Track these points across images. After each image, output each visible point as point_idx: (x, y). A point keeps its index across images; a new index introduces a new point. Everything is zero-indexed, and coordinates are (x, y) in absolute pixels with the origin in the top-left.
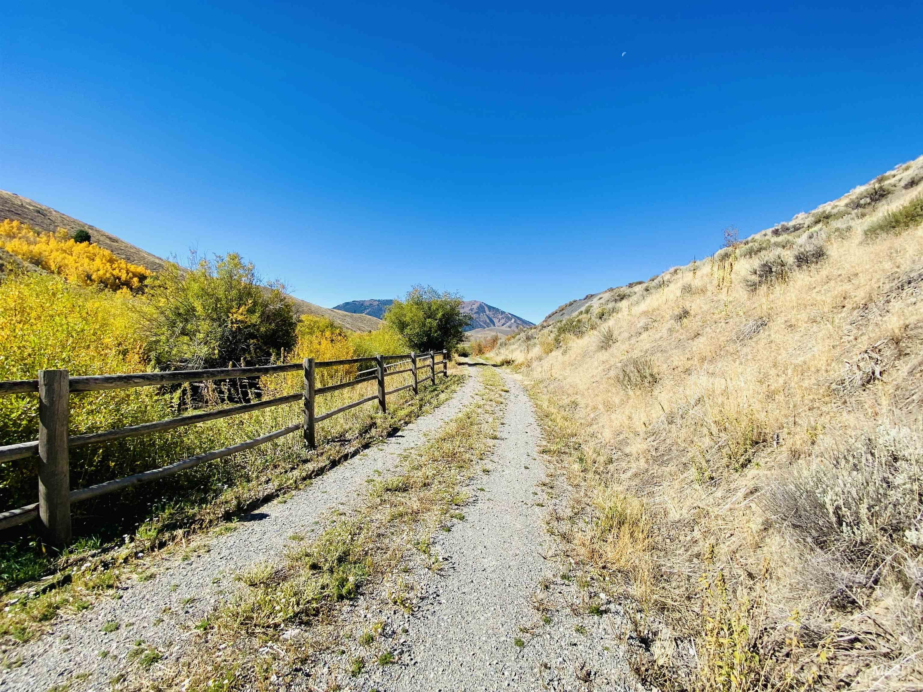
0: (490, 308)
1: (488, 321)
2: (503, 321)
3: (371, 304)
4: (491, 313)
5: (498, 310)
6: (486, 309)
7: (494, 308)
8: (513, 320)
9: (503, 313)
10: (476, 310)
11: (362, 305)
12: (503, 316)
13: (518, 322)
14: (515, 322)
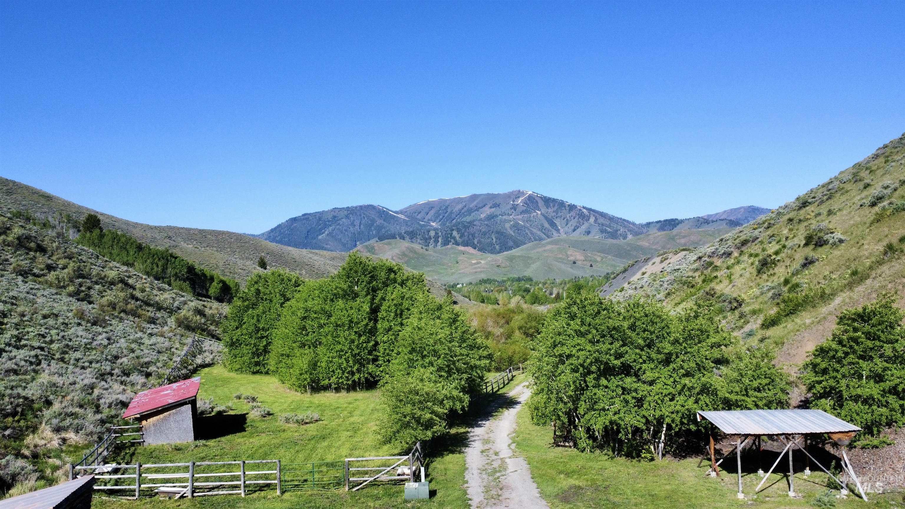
0: (547, 201)
1: (547, 225)
2: (573, 223)
3: (334, 217)
4: (550, 210)
5: (561, 204)
6: (541, 203)
7: (554, 201)
8: (592, 220)
9: (572, 207)
10: (521, 208)
11: (320, 219)
12: (573, 213)
13: (601, 220)
14: (596, 220)
